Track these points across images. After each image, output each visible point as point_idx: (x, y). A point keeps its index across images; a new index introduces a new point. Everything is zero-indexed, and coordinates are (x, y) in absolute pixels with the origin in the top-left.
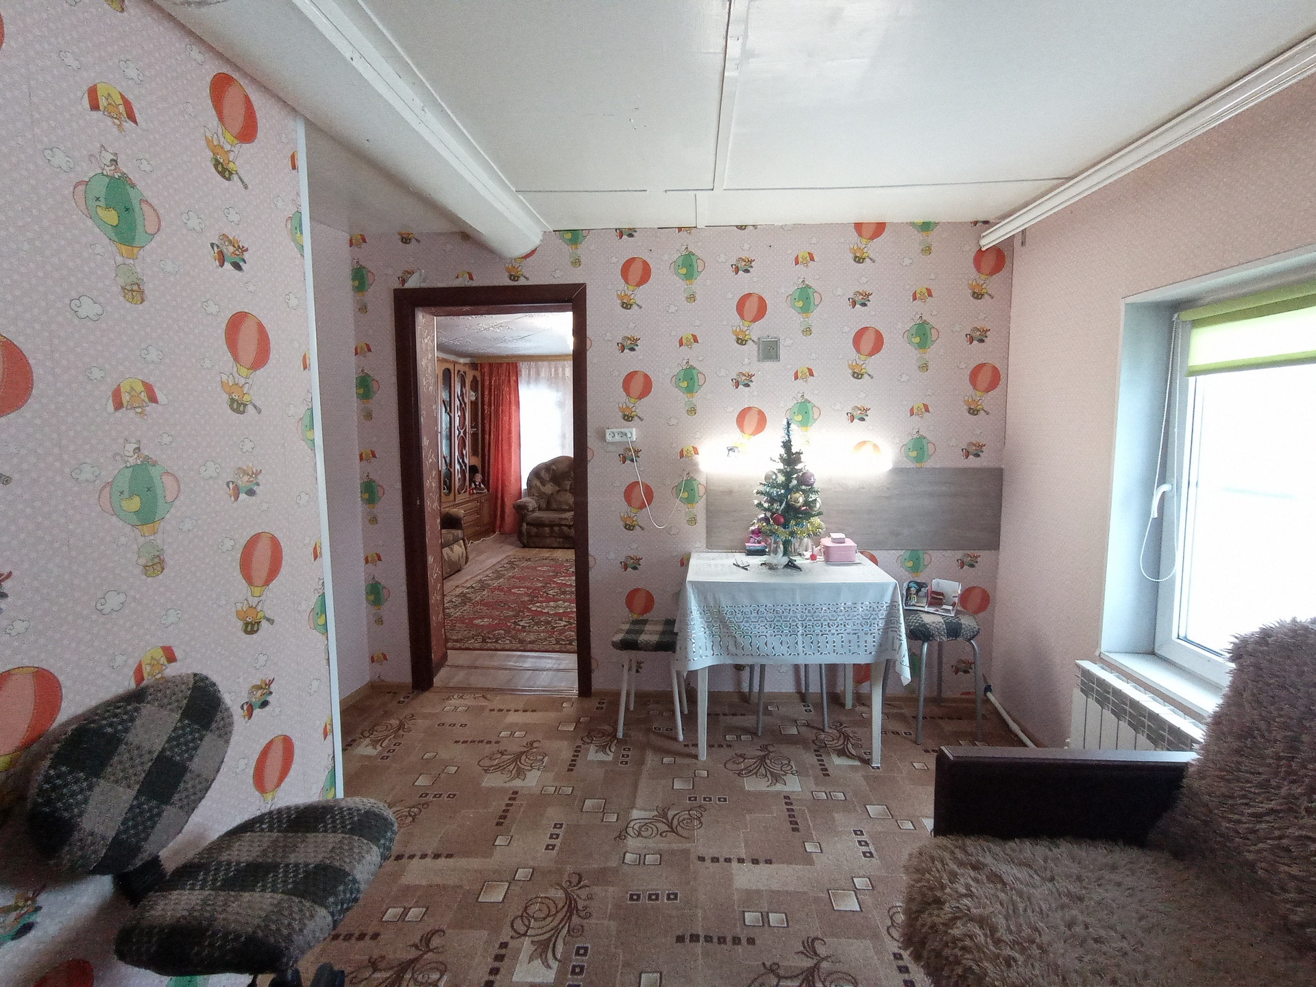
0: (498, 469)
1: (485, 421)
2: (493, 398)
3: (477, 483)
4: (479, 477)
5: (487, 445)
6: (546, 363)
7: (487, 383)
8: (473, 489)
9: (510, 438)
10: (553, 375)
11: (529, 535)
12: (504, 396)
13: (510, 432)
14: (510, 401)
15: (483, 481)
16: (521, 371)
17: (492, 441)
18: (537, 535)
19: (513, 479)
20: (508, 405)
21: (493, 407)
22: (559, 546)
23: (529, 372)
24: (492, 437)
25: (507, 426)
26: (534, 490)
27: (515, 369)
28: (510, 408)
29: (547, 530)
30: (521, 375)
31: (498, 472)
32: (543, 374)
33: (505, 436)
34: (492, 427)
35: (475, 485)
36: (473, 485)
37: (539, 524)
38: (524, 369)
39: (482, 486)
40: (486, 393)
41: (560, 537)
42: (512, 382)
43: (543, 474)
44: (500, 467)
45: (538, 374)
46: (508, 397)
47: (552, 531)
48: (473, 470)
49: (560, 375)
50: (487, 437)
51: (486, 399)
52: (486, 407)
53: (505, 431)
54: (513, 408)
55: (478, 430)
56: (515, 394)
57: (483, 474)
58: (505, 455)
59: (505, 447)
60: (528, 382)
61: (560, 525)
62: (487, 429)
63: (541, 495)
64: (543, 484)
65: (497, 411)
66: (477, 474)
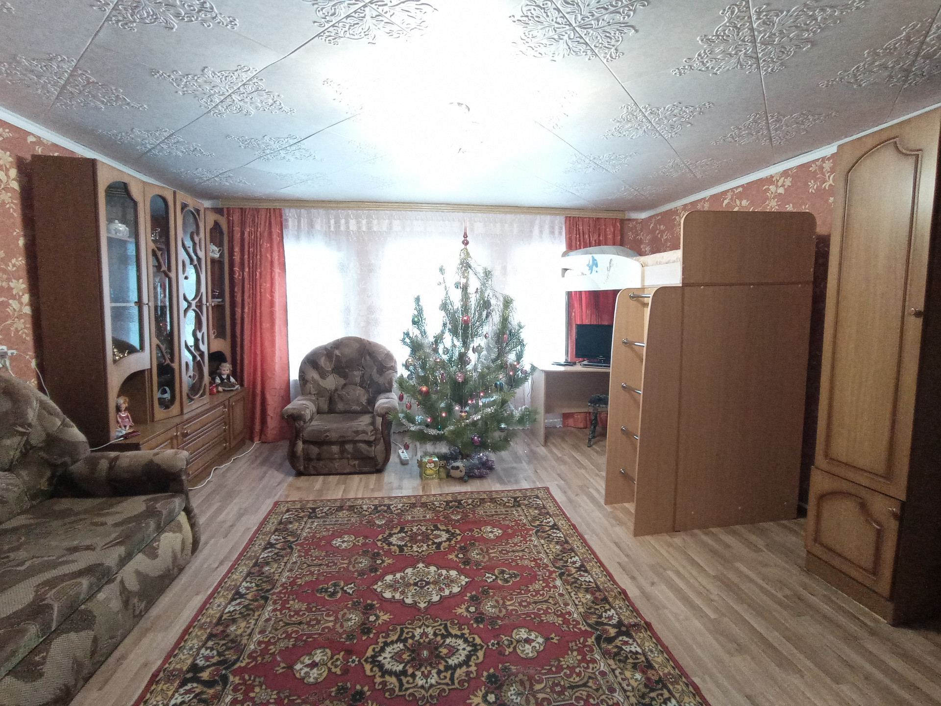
0: (255, 354)
1: (236, 290)
2: (246, 256)
3: (225, 377)
4: (226, 369)
5: (239, 321)
6: (322, 211)
7: (237, 236)
8: (217, 386)
9: (272, 314)
10: (332, 229)
11: (308, 459)
12: (263, 253)
13: (272, 304)
14: (272, 263)
15: (234, 373)
16: (287, 220)
17: (245, 316)
18: (319, 458)
19: (277, 367)
20: (269, 267)
21: (247, 270)
22: (353, 470)
23: (299, 222)
24: (246, 310)
25: (268, 296)
26: (310, 386)
27: (279, 219)
28: (272, 271)
29: (335, 449)
30: (287, 227)
31: (255, 361)
32: (318, 226)
33: (266, 310)
34: (246, 297)
35: (222, 379)
36: (218, 381)
37: (321, 441)
38: (291, 216)
39: (232, 380)
40: (237, 249)
41: (355, 459)
42: (275, 236)
43: (322, 362)
44: (259, 352)
45: (311, 225)
46: (268, 256)
47: (343, 451)
48: (217, 358)
49: (343, 228)
50: (238, 310)
51: (237, 258)
52: (236, 269)
53: (266, 303)
54: (277, 270)
55: (223, 301)
56: (279, 251)
57: (234, 363)
58: (267, 336)
59: (266, 325)
60: (298, 237)
61: (355, 442)
62: (238, 299)
63: (320, 392)
64: (323, 375)
65: (252, 275)
66: (224, 364)
